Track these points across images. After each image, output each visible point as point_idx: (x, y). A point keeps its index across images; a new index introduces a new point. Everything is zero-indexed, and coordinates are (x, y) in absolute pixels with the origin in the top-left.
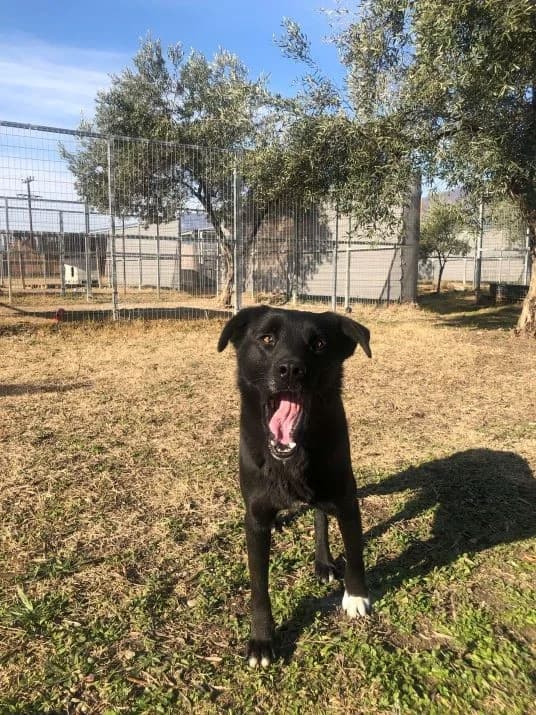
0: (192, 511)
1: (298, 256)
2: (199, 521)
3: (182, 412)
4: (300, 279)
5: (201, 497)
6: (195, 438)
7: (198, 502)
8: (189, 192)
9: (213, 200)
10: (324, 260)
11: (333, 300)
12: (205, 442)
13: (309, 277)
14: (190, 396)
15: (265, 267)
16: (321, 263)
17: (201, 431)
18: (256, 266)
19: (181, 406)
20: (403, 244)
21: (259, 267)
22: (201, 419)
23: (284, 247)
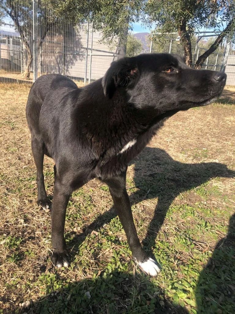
0: (25, 225)
1: (65, 55)
2: (32, 235)
3: (8, 139)
4: (65, 68)
5: (31, 210)
6: (20, 159)
7: (30, 216)
8: (5, 12)
9: (19, 18)
10: (78, 59)
11: (85, 80)
12: (27, 162)
13: (70, 67)
14: (13, 129)
15: (47, 59)
16: (77, 60)
17: (23, 153)
18: (43, 58)
19: (7, 135)
20: (119, 54)
21: (44, 59)
22: (22, 145)
23: (57, 50)
